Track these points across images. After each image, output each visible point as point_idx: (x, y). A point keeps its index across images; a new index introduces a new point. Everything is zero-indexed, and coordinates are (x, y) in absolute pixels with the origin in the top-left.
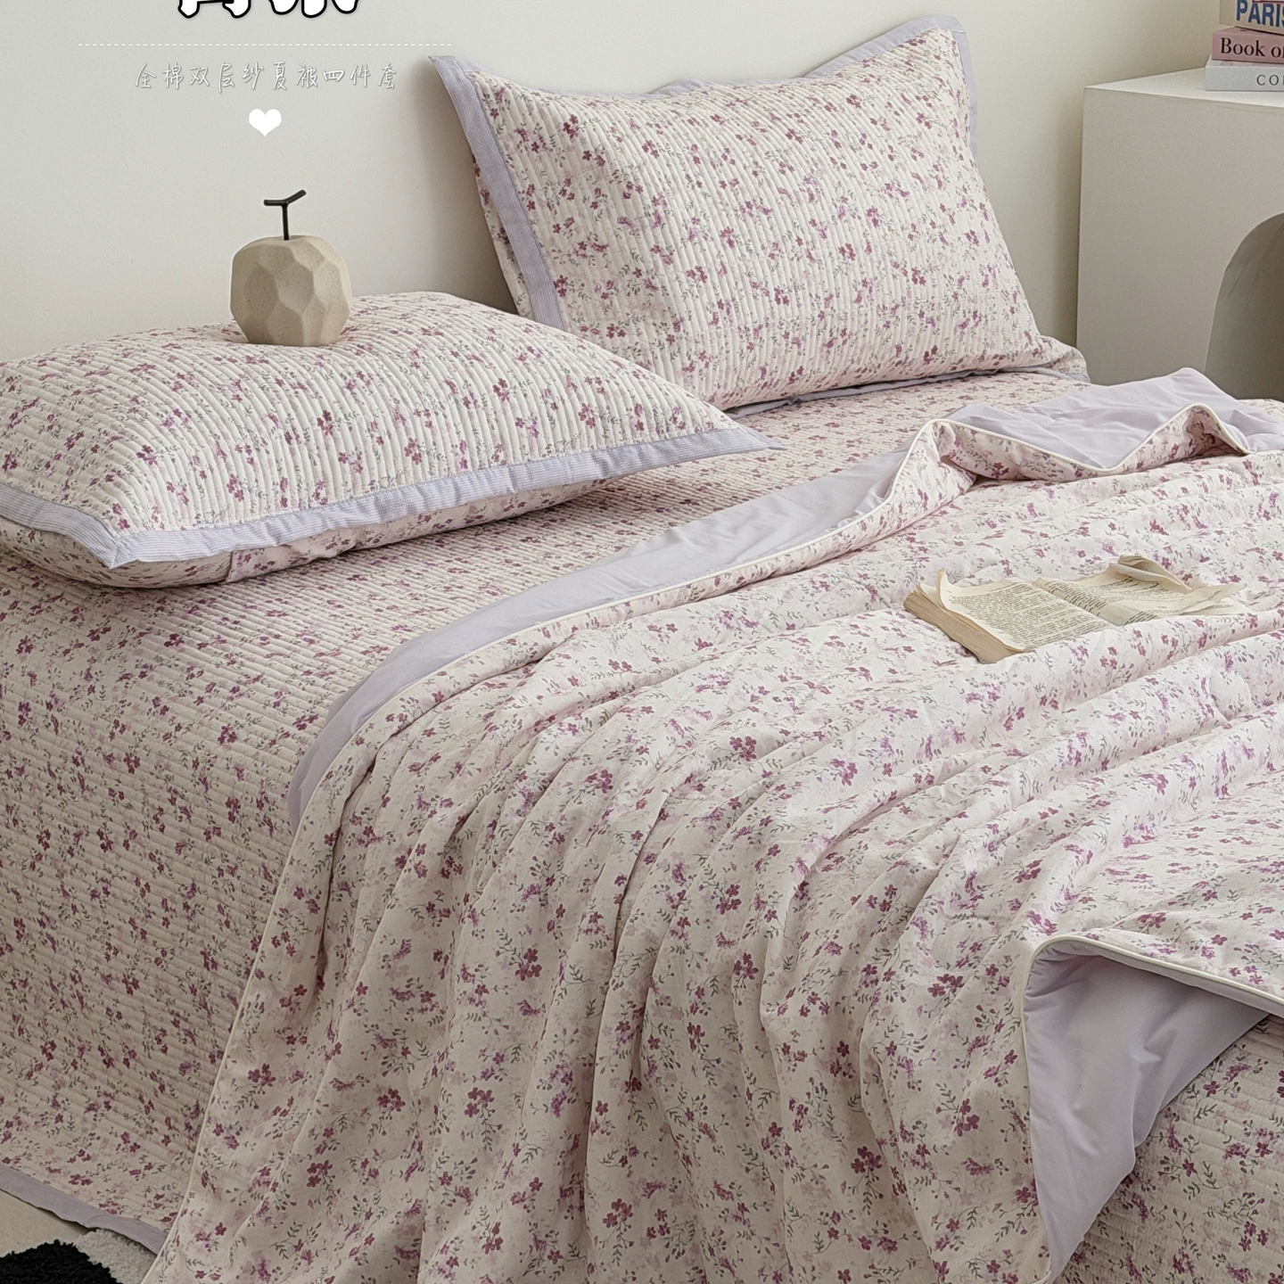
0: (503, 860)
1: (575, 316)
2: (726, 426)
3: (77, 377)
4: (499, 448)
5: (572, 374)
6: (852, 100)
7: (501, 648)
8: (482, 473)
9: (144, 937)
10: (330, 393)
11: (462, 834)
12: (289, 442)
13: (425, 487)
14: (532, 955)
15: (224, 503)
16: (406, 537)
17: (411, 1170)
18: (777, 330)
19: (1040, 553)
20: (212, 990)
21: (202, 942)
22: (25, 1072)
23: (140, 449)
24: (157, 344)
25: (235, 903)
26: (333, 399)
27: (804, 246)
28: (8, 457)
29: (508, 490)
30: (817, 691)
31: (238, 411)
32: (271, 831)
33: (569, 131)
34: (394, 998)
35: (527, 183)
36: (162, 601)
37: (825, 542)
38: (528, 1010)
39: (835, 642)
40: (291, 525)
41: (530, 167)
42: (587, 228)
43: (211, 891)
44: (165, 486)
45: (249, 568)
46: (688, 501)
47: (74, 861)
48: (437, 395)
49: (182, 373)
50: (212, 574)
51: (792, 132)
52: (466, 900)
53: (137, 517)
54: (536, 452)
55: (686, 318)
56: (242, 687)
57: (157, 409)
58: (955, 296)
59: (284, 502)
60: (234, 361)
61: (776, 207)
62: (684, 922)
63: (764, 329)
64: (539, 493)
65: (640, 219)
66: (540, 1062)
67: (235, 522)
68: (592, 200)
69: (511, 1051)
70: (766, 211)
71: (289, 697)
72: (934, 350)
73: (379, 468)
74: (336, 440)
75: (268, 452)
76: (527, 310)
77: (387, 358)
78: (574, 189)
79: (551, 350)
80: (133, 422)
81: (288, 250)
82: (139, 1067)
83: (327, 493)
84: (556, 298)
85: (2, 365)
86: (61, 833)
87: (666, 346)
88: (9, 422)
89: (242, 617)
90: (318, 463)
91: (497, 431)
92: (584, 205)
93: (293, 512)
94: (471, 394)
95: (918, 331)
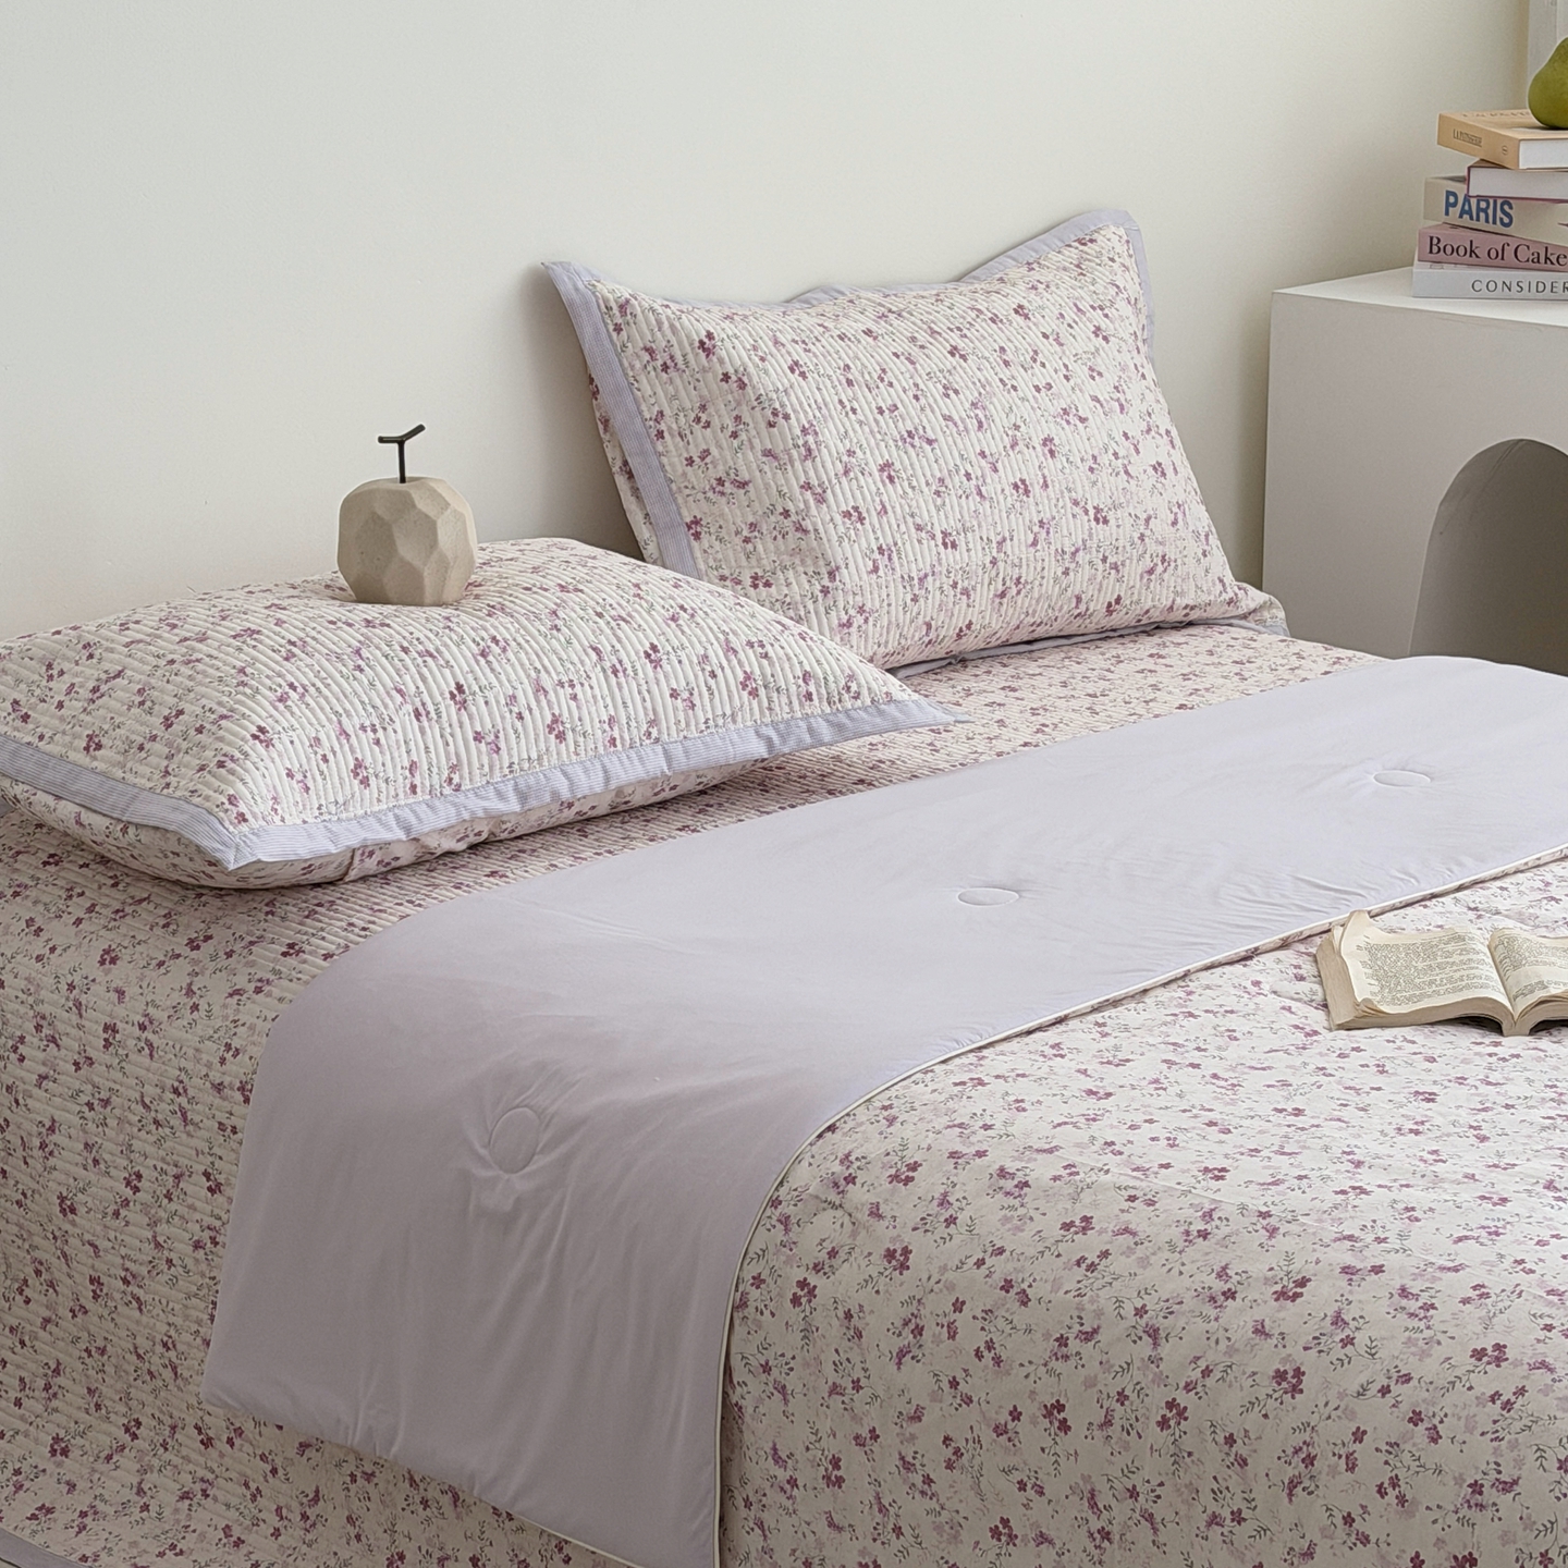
1: (712, 563)
2: (906, 697)
3: (168, 643)
4: (653, 723)
5: (731, 637)
6: (1019, 310)
8: (632, 753)
10: (462, 660)
12: (418, 720)
13: (569, 769)
15: (348, 793)
16: (544, 826)
18: (945, 579)
22: (103, 1455)
23: (254, 730)
24: (258, 604)
26: (466, 668)
27: (974, 482)
28: (90, 737)
29: (663, 772)
31: (360, 683)
33: (704, 350)
35: (656, 409)
36: (271, 903)
40: (422, 816)
41: (659, 390)
42: (726, 462)
44: (284, 773)
45: (371, 865)
46: (862, 781)
47: (173, 1206)
48: (582, 662)
49: (294, 639)
50: (330, 872)
51: (955, 348)
53: (256, 809)
54: (693, 728)
55: (843, 567)
57: (268, 682)
58: (1142, 537)
59: (413, 788)
60: (350, 625)
61: (941, 438)
63: (930, 578)
64: (694, 774)
65: (787, 451)
67: (360, 812)
68: (731, 429)
70: (930, 442)
72: (1118, 600)
73: (518, 749)
74: (471, 717)
75: (395, 732)
76: (654, 557)
77: (523, 619)
78: (710, 415)
79: (706, 609)
80: (243, 698)
81: (409, 495)
82: (247, 1448)
83: (461, 777)
84: (689, 541)
85: (75, 628)
86: (156, 1174)
87: (820, 599)
88: (90, 696)
89: (371, 922)
90: (451, 743)
91: (648, 704)
92: (722, 435)
93: (423, 801)
94: (620, 661)
95: (1100, 578)
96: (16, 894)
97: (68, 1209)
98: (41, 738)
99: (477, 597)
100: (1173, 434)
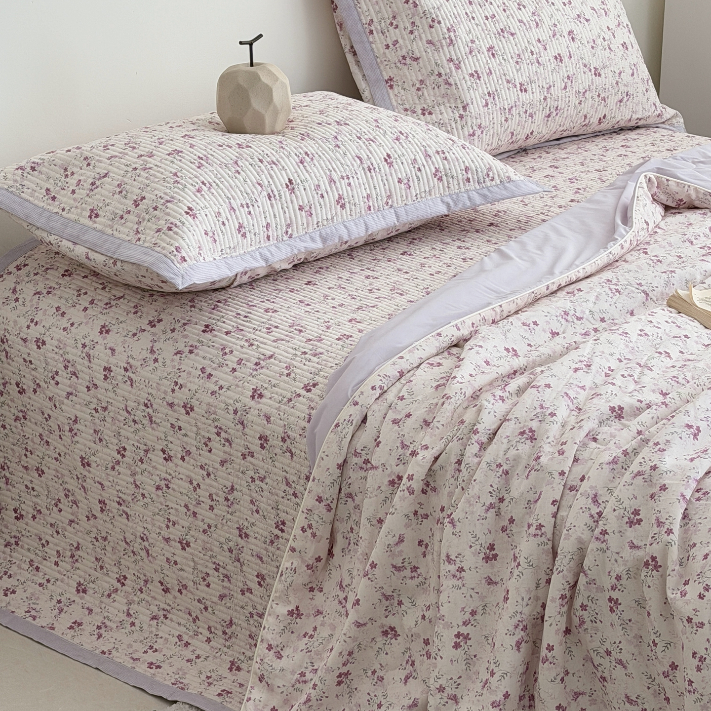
0: (470, 486)
1: (400, 102)
2: (518, 179)
3: (131, 157)
4: (389, 197)
5: (428, 148)
7: (433, 339)
8: (379, 214)
9: (195, 516)
10: (291, 166)
11: (436, 467)
12: (270, 199)
13: (347, 224)
14: (492, 547)
15: (236, 241)
17: (407, 678)
18: (521, 109)
20: (245, 551)
21: (238, 521)
22: (106, 594)
23: (186, 209)
24: (177, 135)
25: (264, 499)
26: (294, 171)
27: (535, 56)
28: (92, 210)
29: (394, 224)
30: (646, 369)
31: (239, 181)
32: (292, 456)
34: (393, 569)
35: (369, 18)
36: (192, 301)
37: (602, 258)
38: (490, 582)
39: (642, 333)
40: (273, 252)
41: (371, 8)
42: (407, 47)
43: (245, 490)
44: (203, 232)
45: (245, 279)
46: (492, 224)
47: (144, 466)
48: (353, 165)
49: (201, 156)
50: (223, 284)
52: (442, 510)
53: (190, 254)
54: (410, 199)
55: (470, 103)
56: (261, 362)
57: (191, 182)
58: (617, 83)
59: (268, 237)
60: (230, 147)
61: (518, 31)
62: (604, 532)
63: (514, 109)
64: (408, 223)
65: (440, 41)
66: (506, 617)
67: (242, 252)
68: (410, 29)
69: (481, 608)
70: (512, 34)
71: (296, 370)
72: (604, 117)
74: (297, 197)
75: (259, 207)
76: (369, 98)
77: (320, 142)
78: (398, 21)
79: (413, 133)
80: (178, 191)
81: (257, 73)
82: (189, 595)
83: (292, 230)
84: (387, 91)
85: (78, 148)
86: (134, 449)
87: (459, 121)
88: (90, 187)
89: (248, 313)
90: (287, 212)
91: (387, 187)
92: (404, 33)
93: (274, 244)
94: (372, 164)
95: (596, 105)
96: (49, 293)
97: (86, 464)
98: (63, 210)
99: (292, 128)
100: (630, 26)
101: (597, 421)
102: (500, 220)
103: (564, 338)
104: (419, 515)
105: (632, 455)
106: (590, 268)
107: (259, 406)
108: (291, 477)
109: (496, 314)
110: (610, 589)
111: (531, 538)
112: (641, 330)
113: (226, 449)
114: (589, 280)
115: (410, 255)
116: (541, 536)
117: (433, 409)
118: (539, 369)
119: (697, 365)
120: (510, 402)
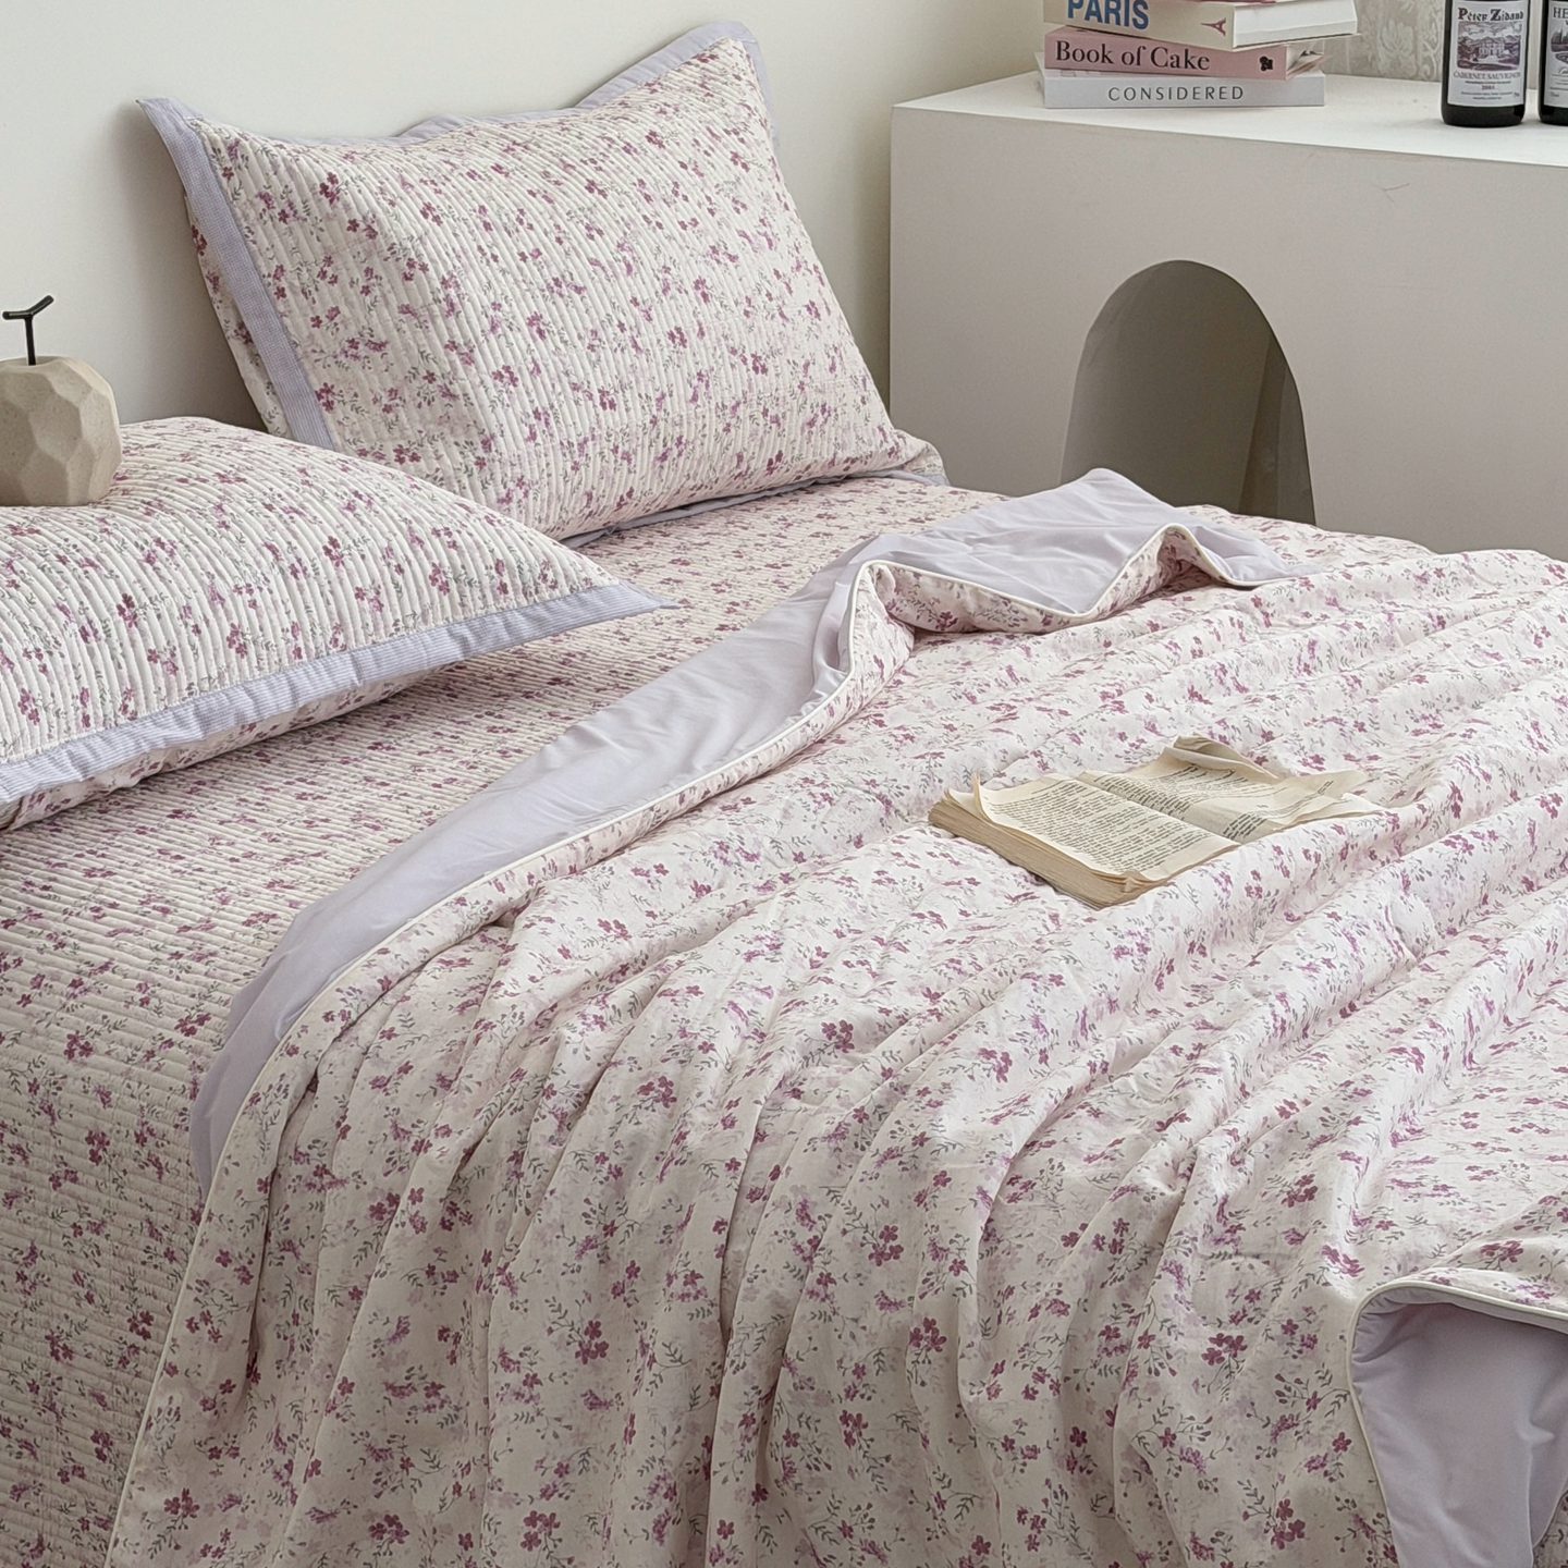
0: (544, 1205)
1: (348, 436)
2: (607, 582)
4: (339, 628)
5: (414, 525)
6: (652, 138)
7: (448, 911)
8: (319, 664)
10: (127, 569)
11: (468, 1171)
12: (85, 640)
13: (253, 687)
14: (594, 1329)
15: (17, 729)
18: (605, 443)
19: (1076, 739)
20: (65, 1387)
21: (48, 1323)
25: (103, 1271)
26: (133, 578)
27: (628, 333)
29: (352, 684)
30: (893, 949)
31: (18, 602)
32: (160, 1174)
33: (327, 195)
34: (388, 1394)
35: (275, 263)
37: (791, 735)
38: (595, 1403)
39: (882, 878)
40: (98, 751)
41: (277, 242)
42: (358, 321)
43: (61, 1255)
48: (258, 563)
51: (592, 183)
52: (487, 1259)
54: (382, 630)
55: (498, 434)
56: (85, 979)
58: (801, 386)
59: (86, 719)
61: (589, 284)
62: (826, 1280)
63: (590, 443)
65: (427, 307)
66: (630, 1469)
67: (31, 752)
68: (362, 283)
69: (577, 1458)
70: (579, 290)
71: (160, 992)
72: (779, 456)
73: (196, 667)
74: (143, 634)
75: (62, 656)
77: (186, 517)
78: (337, 269)
79: (382, 494)
81: (44, 378)
83: (137, 704)
84: (321, 416)
87: (475, 472)
89: (51, 879)
90: (123, 665)
91: (333, 607)
92: (351, 291)
93: (98, 734)
94: (299, 560)
95: (761, 433)
99: (125, 492)
100: (821, 269)
101: (798, 1055)
102: (573, 672)
103: (722, 896)
104: (437, 1275)
105: (874, 1118)
106: (767, 755)
107: (85, 1071)
108: (161, 1215)
109: (578, 853)
110: (843, 1395)
111: (676, 1303)
112: (878, 873)
113: (15, 1168)
114: (766, 781)
115: (388, 748)
116: (696, 1298)
117: (458, 1052)
118: (673, 959)
119: (997, 935)
120: (617, 1027)
